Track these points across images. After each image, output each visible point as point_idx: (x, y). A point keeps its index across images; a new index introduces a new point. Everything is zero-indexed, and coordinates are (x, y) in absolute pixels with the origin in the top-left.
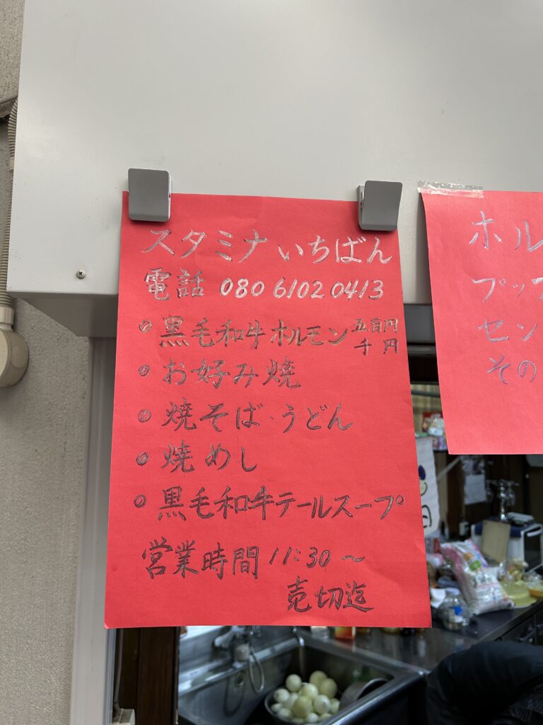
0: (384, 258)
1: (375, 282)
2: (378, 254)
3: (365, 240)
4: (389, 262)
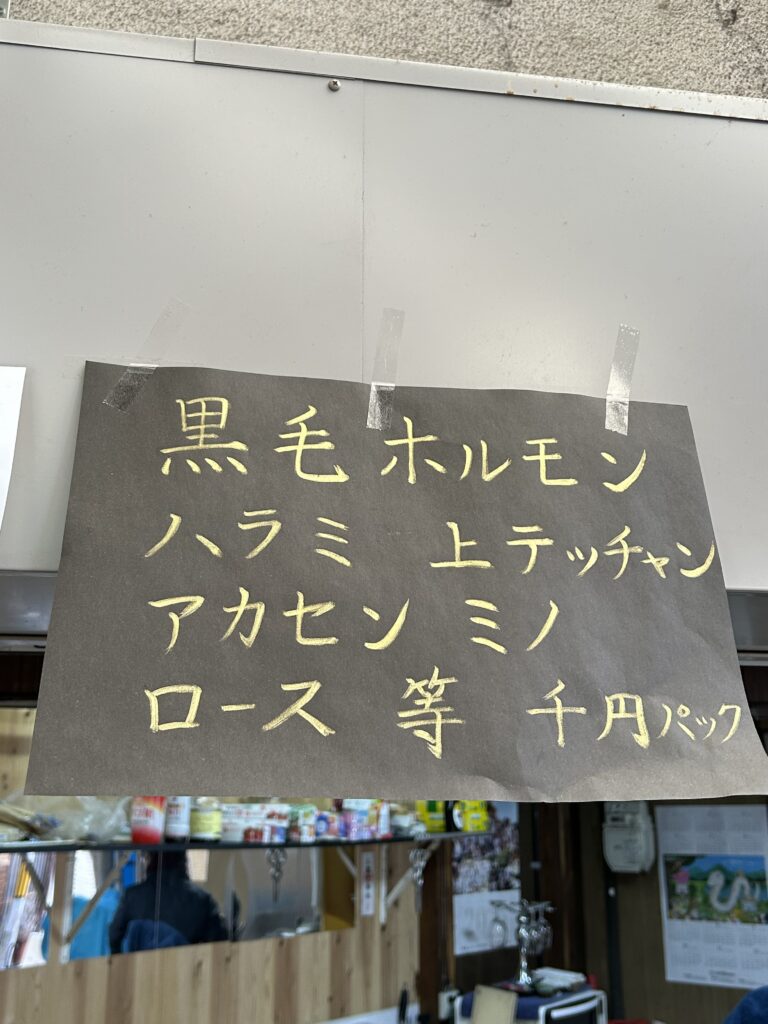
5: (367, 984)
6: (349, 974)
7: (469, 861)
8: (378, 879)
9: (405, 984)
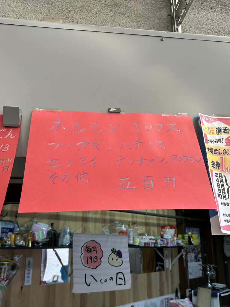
0: (12, 136)
1: (6, 145)
2: (10, 135)
3: (5, 130)
4: (14, 138)
5: (168, 287)
6: (164, 284)
7: (189, 253)
8: (169, 258)
9: (177, 287)
